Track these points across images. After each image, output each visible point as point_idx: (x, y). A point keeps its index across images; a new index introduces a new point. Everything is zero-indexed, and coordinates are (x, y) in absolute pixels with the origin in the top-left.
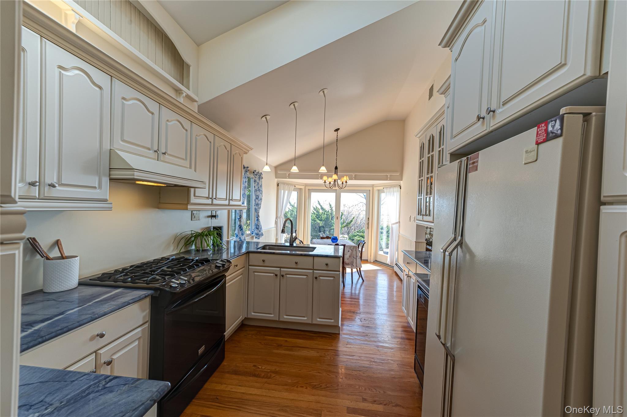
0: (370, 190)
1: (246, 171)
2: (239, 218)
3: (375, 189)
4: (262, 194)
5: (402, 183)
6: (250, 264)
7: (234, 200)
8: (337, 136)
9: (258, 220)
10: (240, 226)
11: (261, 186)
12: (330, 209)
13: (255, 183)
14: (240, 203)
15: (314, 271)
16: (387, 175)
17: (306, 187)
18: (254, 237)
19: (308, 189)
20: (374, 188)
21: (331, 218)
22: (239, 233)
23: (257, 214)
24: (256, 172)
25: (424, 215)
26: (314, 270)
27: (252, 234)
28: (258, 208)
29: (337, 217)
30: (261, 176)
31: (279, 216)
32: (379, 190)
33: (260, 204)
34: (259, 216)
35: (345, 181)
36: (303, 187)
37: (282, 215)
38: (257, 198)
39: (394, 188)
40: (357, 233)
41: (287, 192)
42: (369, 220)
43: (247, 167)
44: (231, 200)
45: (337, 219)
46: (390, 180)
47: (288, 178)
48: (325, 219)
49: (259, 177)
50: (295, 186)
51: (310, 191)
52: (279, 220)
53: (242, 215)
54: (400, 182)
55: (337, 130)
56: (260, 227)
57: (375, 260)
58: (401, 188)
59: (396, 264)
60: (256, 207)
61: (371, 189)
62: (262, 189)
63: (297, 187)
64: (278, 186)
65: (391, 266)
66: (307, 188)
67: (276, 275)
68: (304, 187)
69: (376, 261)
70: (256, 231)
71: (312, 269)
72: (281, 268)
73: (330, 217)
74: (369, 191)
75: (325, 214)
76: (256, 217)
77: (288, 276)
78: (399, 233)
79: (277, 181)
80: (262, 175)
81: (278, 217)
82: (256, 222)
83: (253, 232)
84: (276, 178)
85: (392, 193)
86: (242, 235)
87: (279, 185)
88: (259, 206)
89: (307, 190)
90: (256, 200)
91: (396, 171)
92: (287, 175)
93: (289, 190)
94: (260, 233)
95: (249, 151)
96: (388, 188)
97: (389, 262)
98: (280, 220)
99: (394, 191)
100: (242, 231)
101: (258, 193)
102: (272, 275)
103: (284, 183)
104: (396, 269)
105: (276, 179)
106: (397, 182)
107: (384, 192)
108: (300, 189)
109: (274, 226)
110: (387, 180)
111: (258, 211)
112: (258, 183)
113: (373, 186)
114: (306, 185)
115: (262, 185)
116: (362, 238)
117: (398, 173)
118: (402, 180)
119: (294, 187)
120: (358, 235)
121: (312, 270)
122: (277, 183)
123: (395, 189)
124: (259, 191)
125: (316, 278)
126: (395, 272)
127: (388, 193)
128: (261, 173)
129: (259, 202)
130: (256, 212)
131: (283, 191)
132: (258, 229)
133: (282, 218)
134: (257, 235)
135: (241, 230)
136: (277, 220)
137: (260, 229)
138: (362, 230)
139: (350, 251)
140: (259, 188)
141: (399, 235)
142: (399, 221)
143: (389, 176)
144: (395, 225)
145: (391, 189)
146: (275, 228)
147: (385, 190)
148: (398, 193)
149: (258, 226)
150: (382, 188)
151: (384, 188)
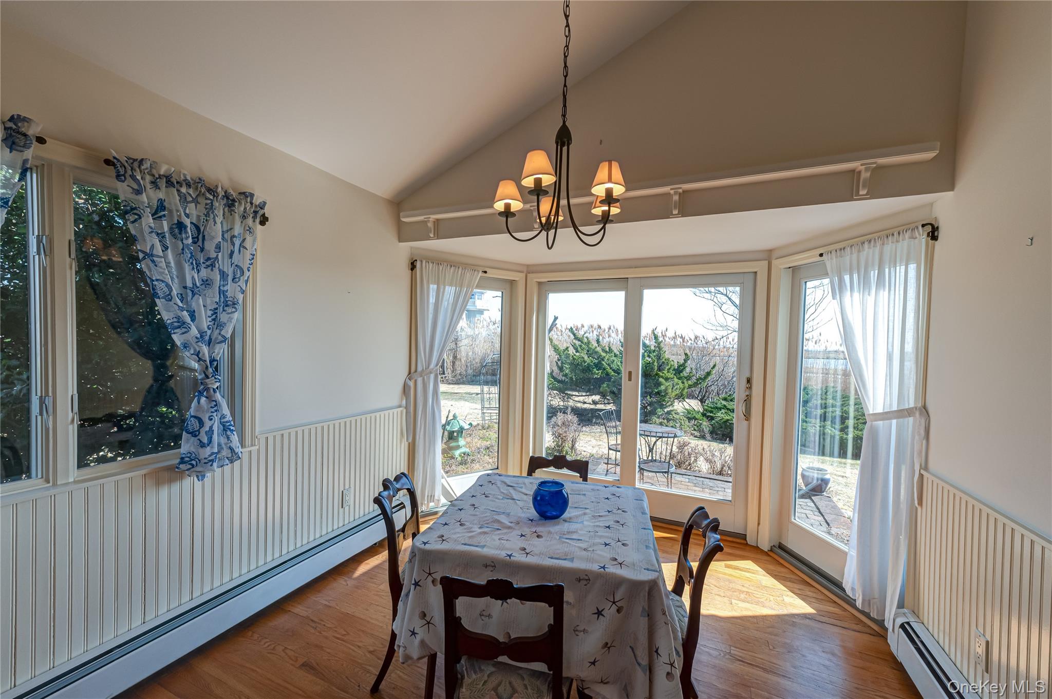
0: (754, 272)
5: (944, 206)
9: (201, 393)
16: (854, 169)
17: (528, 275)
20: (774, 262)
29: (630, 373)
31: (420, 369)
34: (207, 377)
36: (519, 277)
40: (724, 403)
41: (450, 289)
42: (750, 388)
43: (17, 121)
45: (630, 379)
46: (872, 195)
47: (432, 235)
50: (485, 272)
51: (544, 288)
52: (420, 381)
54: (932, 204)
57: (777, 544)
58: (940, 233)
59: (902, 627)
61: (761, 267)
63: (492, 274)
64: (411, 268)
66: (535, 278)
68: (523, 275)
69: (781, 547)
73: (656, 364)
74: (752, 276)
78: (924, 468)
79: (408, 253)
81: (416, 371)
84: (400, 241)
87: (418, 264)
92: (430, 225)
93: (462, 286)
96: (866, 245)
97: (853, 587)
98: (424, 379)
99: (890, 260)
103: (441, 261)
105: (403, 243)
107: (824, 274)
108: (512, 283)
109: (396, 402)
113: (768, 254)
114: (529, 269)
117: (931, 152)
118: (951, 187)
119: (481, 274)
122: (409, 259)
127: (847, 278)
131: (433, 287)
133: (432, 376)
136: (411, 384)
139: (610, 611)
141: (921, 476)
142: (920, 405)
143: (865, 175)
144: (894, 422)
145: (870, 252)
146: (401, 409)
147: (830, 262)
148: (912, 267)
149: (197, 422)
150: (811, 257)
151: (821, 255)
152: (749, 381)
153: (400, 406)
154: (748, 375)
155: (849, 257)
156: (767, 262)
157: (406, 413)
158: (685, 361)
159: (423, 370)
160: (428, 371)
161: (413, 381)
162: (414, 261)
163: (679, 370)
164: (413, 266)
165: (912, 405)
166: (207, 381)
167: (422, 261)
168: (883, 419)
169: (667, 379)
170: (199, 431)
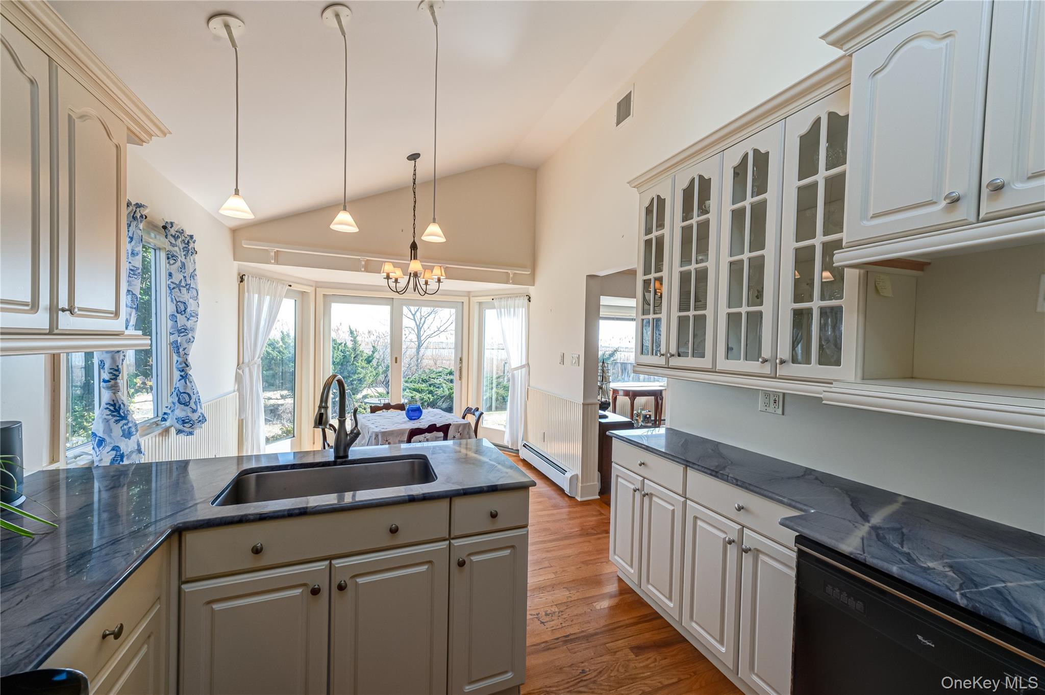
0: (463, 302)
1: (134, 218)
2: (106, 376)
3: (474, 300)
4: (196, 298)
5: (532, 290)
6: (189, 574)
7: (80, 309)
8: (415, 170)
9: (185, 377)
10: (114, 405)
11: (193, 276)
12: (352, 339)
13: (172, 262)
14: (117, 325)
15: (452, 541)
16: (507, 272)
17: (317, 289)
18: (173, 431)
19: (324, 294)
20: (471, 298)
21: (354, 358)
22: (108, 430)
23: (180, 360)
24: (175, 228)
25: (672, 355)
26: (453, 539)
27: (164, 420)
28: (184, 342)
29: (396, 358)
30: (191, 245)
31: (246, 360)
32: (480, 303)
33: (193, 330)
34: (187, 366)
35: (436, 277)
36: (309, 289)
37: (256, 359)
38: (181, 309)
39: (515, 300)
41: (268, 298)
42: (461, 363)
43: (138, 206)
44: (63, 310)
45: (396, 362)
46: (513, 283)
47: (273, 261)
48: (340, 360)
49: (184, 245)
50: (290, 286)
51: (328, 299)
52: (247, 370)
53: (120, 367)
54: (528, 288)
55: (414, 157)
56: (194, 397)
58: (531, 299)
59: (524, 446)
60: (179, 339)
61: (465, 300)
62: (196, 284)
63: (295, 287)
64: (242, 281)
65: (512, 449)
66: (321, 291)
67: (315, 592)
68: (313, 289)
70: (180, 412)
71: (447, 537)
72: (330, 558)
74: (461, 304)
75: (340, 350)
76: (175, 369)
77: (360, 580)
78: (529, 386)
79: (239, 270)
80: (194, 242)
81: (243, 363)
82: (180, 385)
83: (165, 414)
84: (234, 260)
85: (512, 310)
86: (124, 435)
87: (245, 278)
88: (190, 336)
89: (322, 296)
90: (178, 316)
91: (523, 267)
92: (273, 254)
93: (275, 296)
94: (195, 417)
95: (150, 135)
96: (509, 298)
97: (508, 442)
98: (250, 370)
99: (516, 306)
100: (126, 424)
101: (185, 296)
102: (298, 591)
103: (260, 276)
104: (524, 454)
105: (235, 262)
106: (522, 288)
107: (494, 308)
108: (303, 293)
109: (231, 388)
110: (507, 283)
111: (184, 349)
112: (183, 265)
113: (468, 294)
114: (318, 285)
115: (197, 272)
116: (416, 393)
117: (529, 271)
118: (534, 285)
119: (287, 287)
120: (408, 387)
121: (445, 540)
122: (239, 274)
123: (517, 301)
124: (188, 290)
125: (461, 564)
126: (524, 461)
127: (503, 310)
128: (191, 237)
129: (189, 324)
130: (178, 353)
131: (256, 296)
132: (186, 404)
133: (256, 366)
134: (184, 422)
135: (117, 421)
136: (240, 372)
137: (195, 403)
138: (413, 377)
140: (188, 279)
141: (528, 389)
142: (527, 363)
143: (511, 276)
144: (520, 370)
145: (510, 302)
146: (235, 393)
147: (496, 303)
148: (524, 309)
149: (187, 396)
150: (489, 299)
151: (493, 299)
152: (461, 360)
153: (234, 391)
154: (460, 356)
155: (503, 302)
156: (468, 298)
157: (239, 395)
158: (373, 352)
159: (249, 361)
160: (253, 362)
161: (241, 370)
162: (242, 276)
163: (369, 361)
164: (242, 280)
165: (525, 363)
166: (187, 368)
167: (249, 277)
168: (516, 370)
169: (363, 368)
170: (189, 402)
